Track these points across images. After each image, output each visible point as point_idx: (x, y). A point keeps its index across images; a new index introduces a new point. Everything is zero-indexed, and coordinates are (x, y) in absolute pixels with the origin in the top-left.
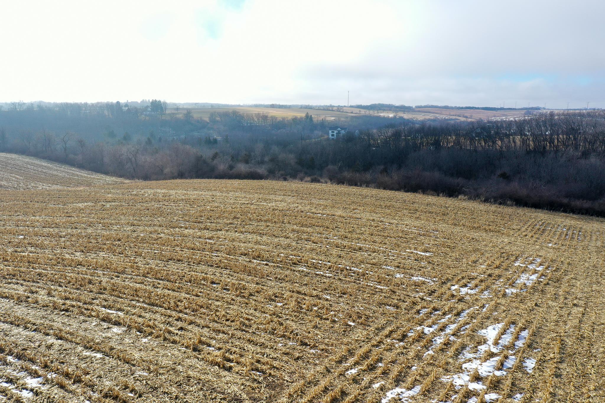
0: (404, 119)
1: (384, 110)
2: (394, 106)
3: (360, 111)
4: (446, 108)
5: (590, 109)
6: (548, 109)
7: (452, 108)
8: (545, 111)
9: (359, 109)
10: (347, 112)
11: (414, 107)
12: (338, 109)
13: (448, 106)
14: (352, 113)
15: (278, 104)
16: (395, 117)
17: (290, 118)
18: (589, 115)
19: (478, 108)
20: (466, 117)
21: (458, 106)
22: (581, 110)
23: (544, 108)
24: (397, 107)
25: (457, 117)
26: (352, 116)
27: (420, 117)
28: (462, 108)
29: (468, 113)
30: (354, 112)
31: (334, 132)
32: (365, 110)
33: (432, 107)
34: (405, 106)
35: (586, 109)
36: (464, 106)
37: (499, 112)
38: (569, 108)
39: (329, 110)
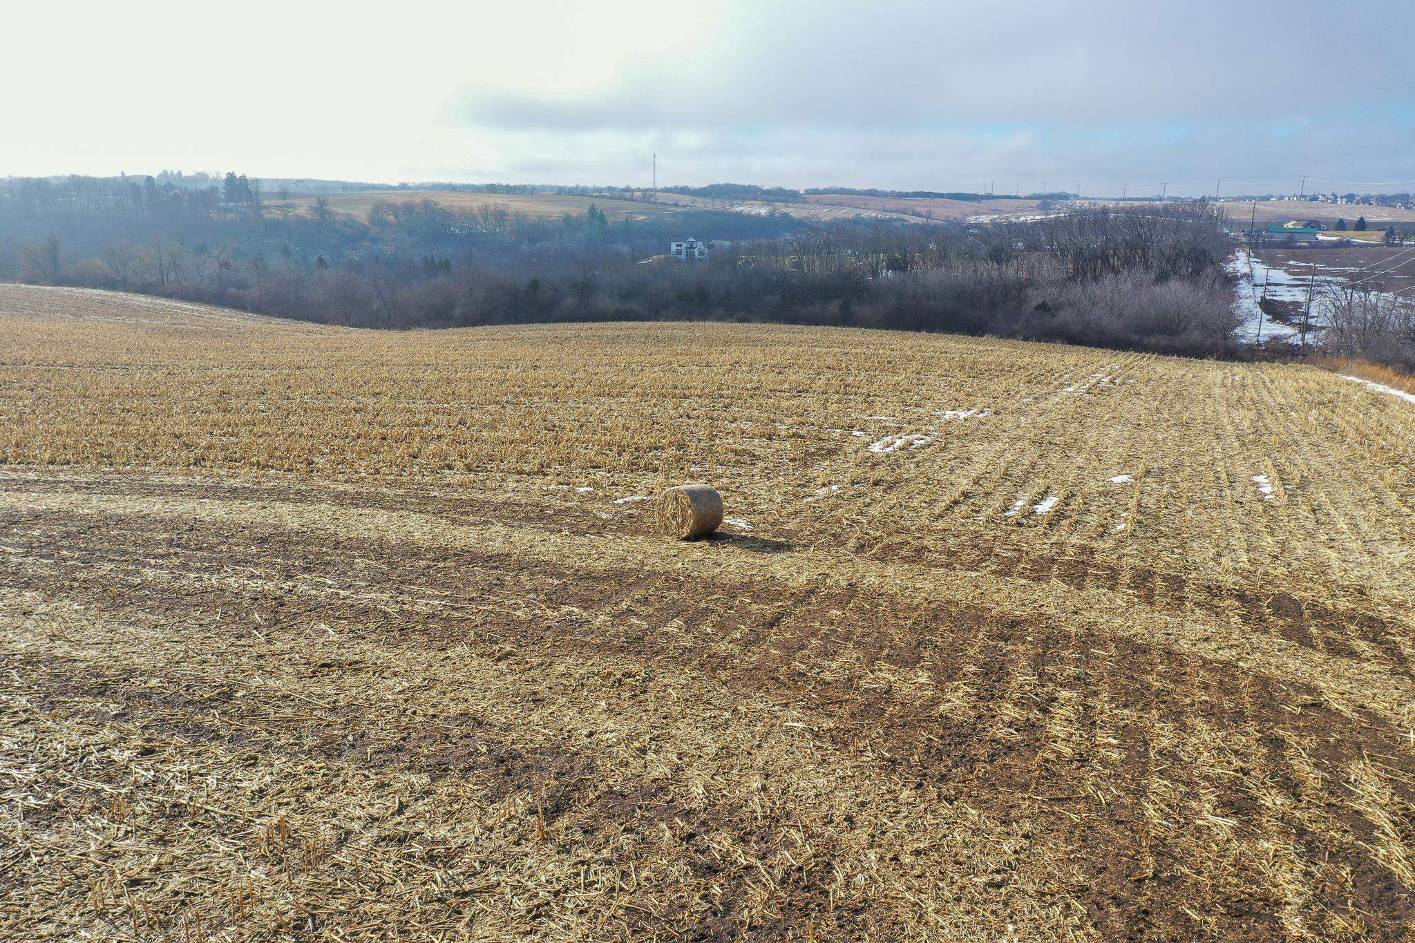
0: (792, 219)
1: (744, 199)
2: (761, 190)
3: (694, 202)
4: (872, 193)
5: (1169, 199)
6: (1085, 198)
7: (884, 195)
8: (1078, 203)
9: (688, 198)
10: (666, 204)
11: (802, 192)
12: (645, 196)
13: (876, 190)
14: (676, 205)
15: (504, 183)
16: (772, 214)
17: (555, 216)
18: (1166, 211)
19: (941, 196)
20: (919, 215)
21: (897, 190)
22: (1150, 199)
23: (1076, 197)
24: (768, 192)
25: (901, 216)
26: (685, 213)
27: (826, 214)
28: (907, 195)
29: (921, 206)
30: (681, 203)
31: (681, 246)
32: (705, 200)
33: (843, 191)
34: (784, 190)
35: (1161, 199)
36: (910, 190)
37: (984, 203)
38: (1126, 196)
39: (625, 199)
